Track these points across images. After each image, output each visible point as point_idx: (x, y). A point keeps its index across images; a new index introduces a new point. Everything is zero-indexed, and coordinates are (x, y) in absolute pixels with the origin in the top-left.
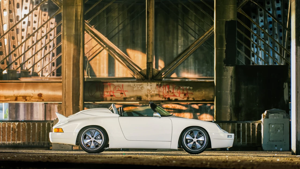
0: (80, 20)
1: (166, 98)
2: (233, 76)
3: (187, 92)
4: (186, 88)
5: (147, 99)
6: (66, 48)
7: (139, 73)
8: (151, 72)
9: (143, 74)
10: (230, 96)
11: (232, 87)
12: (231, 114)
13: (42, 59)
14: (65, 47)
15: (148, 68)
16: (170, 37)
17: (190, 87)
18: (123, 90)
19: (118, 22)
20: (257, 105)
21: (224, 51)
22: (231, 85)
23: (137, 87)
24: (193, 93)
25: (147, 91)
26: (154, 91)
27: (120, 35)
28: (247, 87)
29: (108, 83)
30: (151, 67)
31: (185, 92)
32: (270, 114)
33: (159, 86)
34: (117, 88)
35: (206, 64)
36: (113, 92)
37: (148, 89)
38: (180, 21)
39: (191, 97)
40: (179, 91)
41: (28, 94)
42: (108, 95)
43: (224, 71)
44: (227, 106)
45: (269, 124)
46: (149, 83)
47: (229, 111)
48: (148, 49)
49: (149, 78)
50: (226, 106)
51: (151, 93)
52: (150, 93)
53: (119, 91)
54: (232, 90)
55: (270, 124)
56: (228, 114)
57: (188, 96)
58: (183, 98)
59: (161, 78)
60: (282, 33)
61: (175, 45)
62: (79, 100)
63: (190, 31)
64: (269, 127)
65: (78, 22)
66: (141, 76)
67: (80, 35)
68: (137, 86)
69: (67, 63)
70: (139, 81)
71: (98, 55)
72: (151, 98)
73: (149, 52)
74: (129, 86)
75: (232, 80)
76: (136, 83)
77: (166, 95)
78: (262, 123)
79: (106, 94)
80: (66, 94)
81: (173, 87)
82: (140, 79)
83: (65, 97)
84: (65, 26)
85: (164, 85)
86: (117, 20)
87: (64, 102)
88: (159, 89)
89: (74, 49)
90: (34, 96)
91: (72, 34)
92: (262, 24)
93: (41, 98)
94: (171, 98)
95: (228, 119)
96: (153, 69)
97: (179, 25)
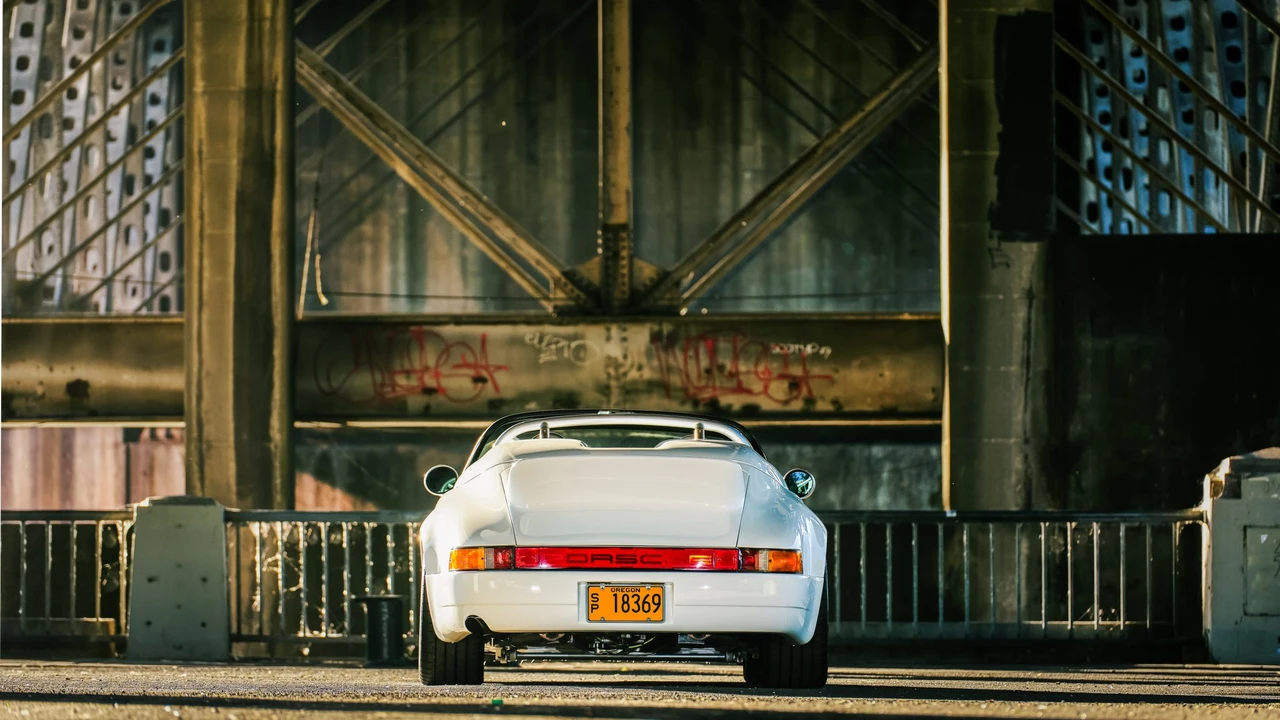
0: (273, 19)
1: (702, 403)
2: (1035, 290)
3: (805, 371)
4: (799, 349)
6: (205, 155)
7: (563, 280)
8: (623, 276)
9: (584, 283)
10: (1022, 389)
11: (1032, 344)
12: (1027, 482)
14: (200, 152)
15: (610, 254)
17: (821, 346)
18: (484, 363)
20: (1162, 433)
21: (991, 166)
22: (1027, 337)
23: (553, 347)
24: (837, 376)
25: (607, 366)
26: (640, 368)
27: (472, 127)
28: (1107, 342)
29: (413, 328)
30: (624, 248)
31: (796, 371)
32: (1247, 474)
33: (665, 340)
34: (457, 352)
35: (872, 258)
36: (437, 375)
37: (609, 358)
38: (747, 57)
39: (823, 398)
40: (767, 369)
41: (19, 383)
42: (411, 390)
43: (994, 266)
44: (1010, 437)
45: (1245, 529)
46: (615, 330)
47: (1018, 463)
48: (611, 158)
49: (616, 304)
50: (1000, 440)
51: (625, 374)
52: (617, 378)
53: (467, 365)
54: (1031, 360)
55: (1250, 526)
56: (1014, 479)
57: (810, 392)
58: (786, 403)
59: (675, 303)
61: (726, 169)
62: (267, 414)
63: (799, 103)
64: (1245, 545)
65: (261, 28)
66: (577, 292)
67: (273, 93)
68: (557, 343)
69: (208, 231)
70: (564, 315)
72: (625, 401)
73: (613, 176)
74: (516, 341)
75: (1033, 310)
76: (549, 329)
77: (700, 389)
78: (1207, 522)
79: (401, 380)
80: (205, 385)
81: (735, 348)
82: (568, 307)
83: (200, 397)
84: (198, 48)
85: (688, 340)
86: (455, 49)
87: (194, 422)
88: (663, 356)
89: (244, 163)
90: (47, 394)
91: (232, 88)
92: (1139, 64)
93: (78, 403)
94: (725, 400)
95: (1013, 503)
96: (631, 257)
97: (745, 75)
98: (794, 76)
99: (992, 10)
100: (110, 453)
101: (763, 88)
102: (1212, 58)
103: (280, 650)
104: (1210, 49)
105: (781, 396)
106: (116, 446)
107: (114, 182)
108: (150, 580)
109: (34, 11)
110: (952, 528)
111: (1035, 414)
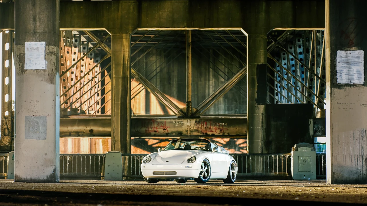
0: (127, 64)
1: (204, 134)
2: (263, 113)
3: (223, 128)
4: (222, 124)
5: (187, 134)
7: (179, 111)
8: (190, 111)
10: (261, 131)
12: (262, 148)
13: (88, 99)
14: (114, 88)
15: (188, 107)
16: (203, 79)
17: (226, 123)
18: (165, 126)
19: (156, 65)
20: (286, 139)
21: (256, 91)
22: (262, 122)
23: (178, 123)
24: (228, 129)
25: (187, 127)
26: (193, 127)
27: (158, 77)
28: (276, 123)
29: (152, 120)
30: (190, 106)
31: (221, 128)
32: (299, 147)
33: (198, 122)
34: (160, 124)
35: (235, 103)
36: (157, 128)
37: (188, 125)
38: (211, 64)
39: (226, 133)
40: (216, 127)
41: (80, 130)
42: (152, 131)
43: (256, 109)
44: (259, 140)
45: (298, 156)
46: (189, 120)
47: (260, 144)
48: (188, 89)
49: (189, 116)
50: (257, 140)
51: (191, 128)
52: (189, 129)
53: (162, 127)
54: (263, 126)
56: (260, 147)
57: (224, 132)
58: (219, 133)
59: (200, 115)
60: (304, 75)
61: (207, 86)
62: (126, 136)
63: (221, 73)
64: (298, 159)
65: (125, 66)
66: (182, 113)
67: (128, 77)
69: (115, 103)
70: (180, 118)
72: (191, 133)
74: (171, 122)
75: (263, 117)
76: (177, 120)
77: (204, 131)
78: (292, 155)
79: (150, 129)
80: (115, 130)
81: (210, 124)
82: (180, 116)
83: (114, 133)
87: (113, 137)
88: (197, 125)
89: (122, 91)
90: (86, 132)
91: (120, 77)
92: (285, 67)
93: (92, 133)
94: (208, 133)
95: (259, 152)
96: (192, 107)
97: (211, 67)
98: (220, 68)
99: (256, 63)
101: (214, 70)
102: (298, 66)
104: (298, 65)
105: (219, 132)
108: (109, 166)
109: (75, 56)
110: (248, 156)
111: (263, 135)
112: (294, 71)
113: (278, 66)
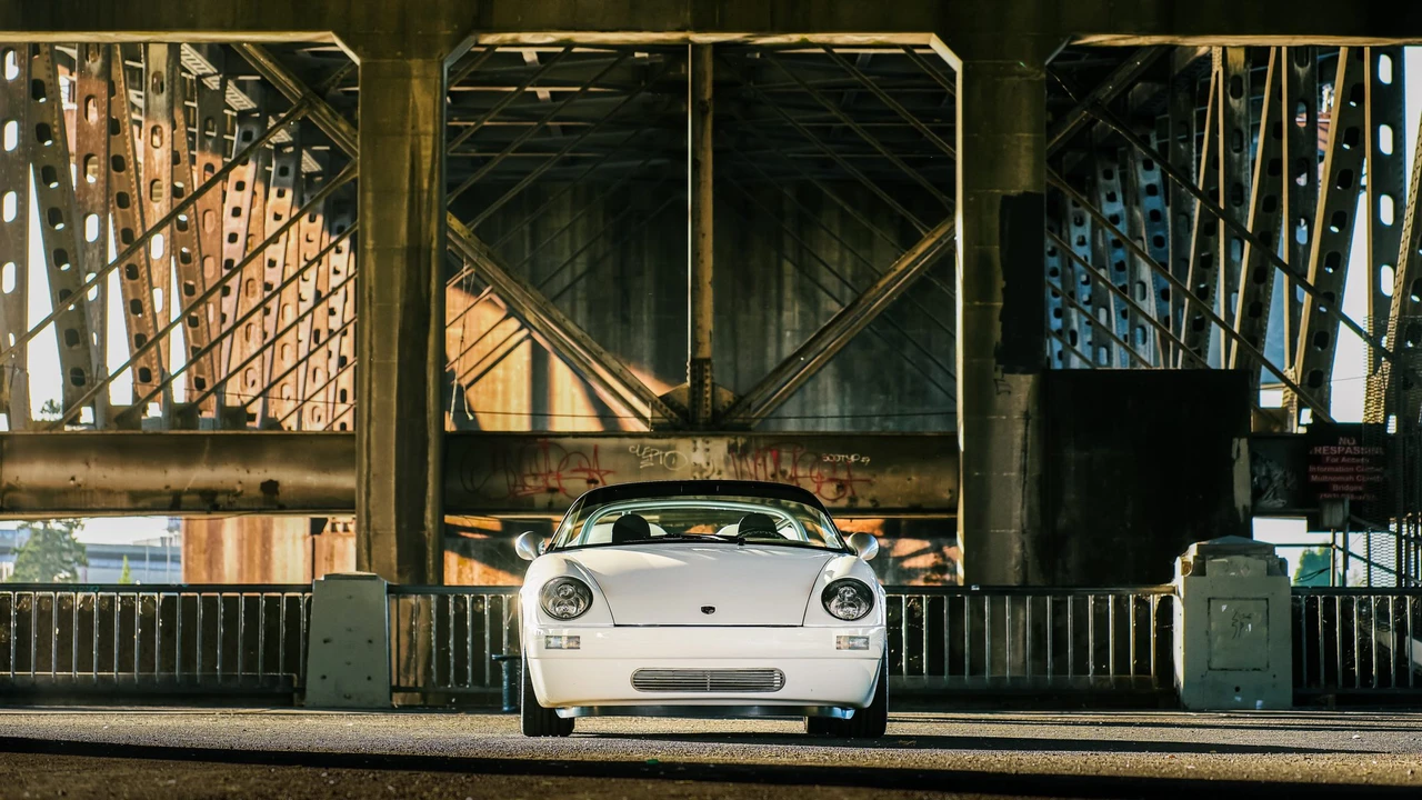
0: (430, 191)
2: (1030, 413)
3: (849, 475)
4: (845, 459)
6: (374, 299)
7: (659, 402)
8: (707, 399)
9: (677, 405)
10: (1020, 490)
11: (1028, 454)
12: (1024, 563)
14: (370, 297)
15: (696, 382)
16: (755, 302)
17: (862, 456)
18: (596, 468)
19: (573, 244)
20: (1129, 525)
22: (1025, 450)
23: (651, 455)
24: (874, 480)
25: (694, 471)
26: (720, 473)
27: (580, 294)
28: (1087, 454)
29: (539, 440)
30: (708, 377)
31: (843, 475)
32: (1210, 556)
33: (739, 451)
34: (574, 459)
35: (882, 397)
36: (559, 478)
37: (695, 464)
39: (863, 497)
40: (819, 474)
41: (222, 482)
42: (538, 489)
43: (999, 393)
44: (1010, 529)
45: (1209, 600)
46: (700, 443)
47: (1017, 549)
48: (697, 307)
49: (701, 421)
50: (1003, 531)
51: (708, 477)
53: (584, 470)
54: (1028, 468)
55: (1214, 598)
56: (1013, 562)
57: (853, 493)
58: (834, 501)
59: (747, 421)
61: (772, 329)
62: (423, 508)
63: (827, 279)
64: (1209, 613)
65: (419, 197)
66: (669, 411)
67: (430, 249)
68: (654, 452)
69: (376, 361)
70: (660, 429)
71: (501, 364)
73: (700, 321)
74: (622, 451)
75: (1029, 428)
76: (648, 441)
78: (1179, 595)
79: (530, 482)
80: (372, 483)
81: (794, 457)
82: (663, 424)
83: (368, 494)
84: (369, 214)
85: (758, 450)
86: (567, 234)
87: (364, 514)
88: (738, 463)
89: (406, 307)
90: (245, 492)
91: (397, 246)
92: (1084, 252)
93: (272, 500)
95: (1013, 580)
96: (713, 385)
97: (786, 257)
99: (998, 191)
100: (300, 543)
101: (800, 267)
103: (431, 700)
104: (1141, 238)
105: (831, 496)
106: (305, 537)
107: (304, 331)
108: (325, 641)
109: (242, 197)
110: (977, 599)
111: (1030, 510)
112: (1120, 266)
113: (1052, 253)
